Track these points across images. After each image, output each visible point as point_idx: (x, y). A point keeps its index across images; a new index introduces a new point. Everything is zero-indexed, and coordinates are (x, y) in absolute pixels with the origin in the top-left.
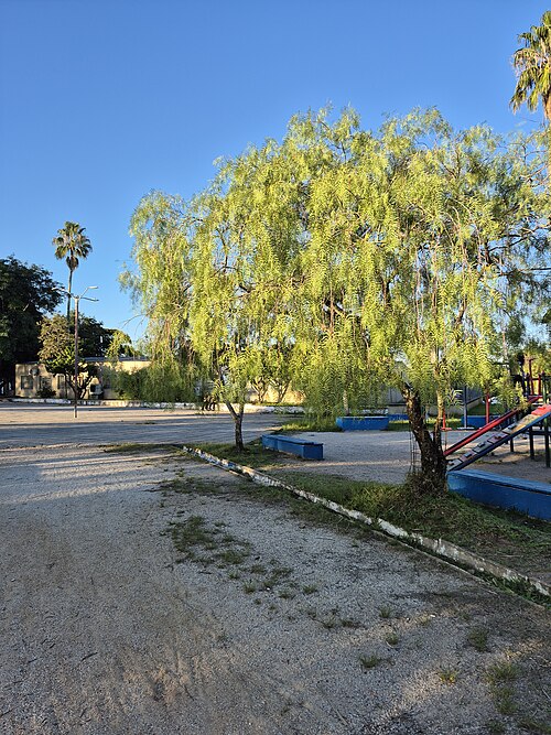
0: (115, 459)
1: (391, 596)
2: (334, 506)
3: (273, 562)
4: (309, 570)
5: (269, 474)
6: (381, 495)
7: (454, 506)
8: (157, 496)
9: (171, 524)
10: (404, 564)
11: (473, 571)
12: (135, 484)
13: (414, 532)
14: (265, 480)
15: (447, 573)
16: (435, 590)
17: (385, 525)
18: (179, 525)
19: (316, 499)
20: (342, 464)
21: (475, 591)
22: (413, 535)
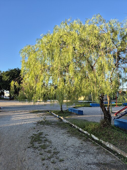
0: (31, 114)
1: (87, 164)
2: (81, 129)
3: (55, 149)
4: (65, 152)
5: (67, 119)
6: (93, 127)
7: (113, 131)
8: (35, 125)
9: (33, 134)
10: (95, 151)
11: (116, 154)
12: (31, 122)
13: (100, 139)
14: (65, 121)
15: (108, 155)
16: (102, 162)
17: (93, 136)
18: (35, 135)
19: (76, 127)
20: (88, 116)
21: (115, 163)
22: (100, 140)
